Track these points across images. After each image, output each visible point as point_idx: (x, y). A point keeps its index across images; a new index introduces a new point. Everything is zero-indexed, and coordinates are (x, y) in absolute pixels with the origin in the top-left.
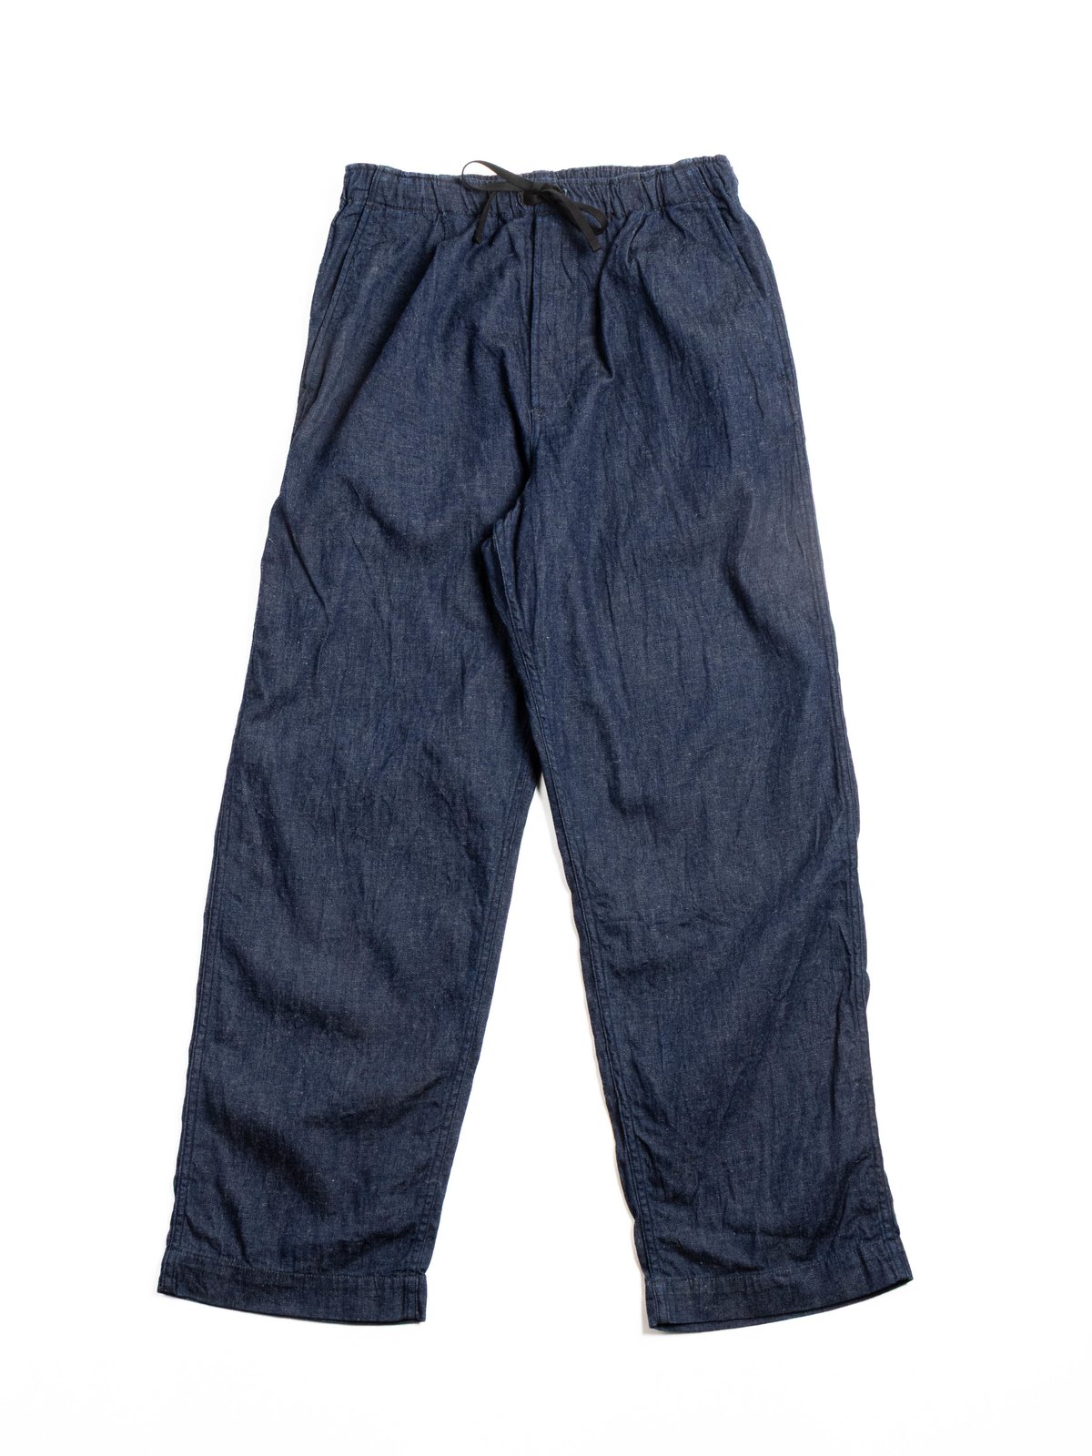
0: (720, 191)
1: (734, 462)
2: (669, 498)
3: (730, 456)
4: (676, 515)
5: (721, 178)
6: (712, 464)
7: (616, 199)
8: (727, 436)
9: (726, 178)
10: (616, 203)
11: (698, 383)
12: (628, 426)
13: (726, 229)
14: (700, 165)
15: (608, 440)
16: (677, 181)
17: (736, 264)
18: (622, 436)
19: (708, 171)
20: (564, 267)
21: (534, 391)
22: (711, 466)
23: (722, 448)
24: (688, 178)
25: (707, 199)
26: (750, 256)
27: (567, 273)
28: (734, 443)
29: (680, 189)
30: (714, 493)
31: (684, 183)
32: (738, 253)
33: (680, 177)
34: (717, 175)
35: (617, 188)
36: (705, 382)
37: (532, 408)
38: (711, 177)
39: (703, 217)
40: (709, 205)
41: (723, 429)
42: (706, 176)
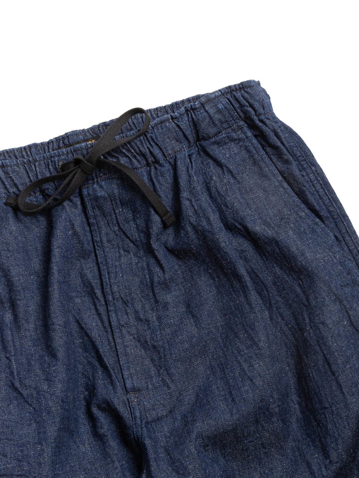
0: (252, 120)
1: (348, 397)
2: (299, 449)
3: (342, 393)
4: (309, 465)
5: (251, 106)
6: (327, 405)
7: (155, 147)
8: (333, 373)
9: (256, 105)
10: (156, 151)
11: (293, 327)
12: (251, 380)
13: (265, 156)
14: (229, 96)
15: (233, 400)
16: (210, 116)
17: (281, 189)
18: (247, 392)
19: (237, 100)
20: (123, 231)
21: (126, 373)
22: (326, 408)
23: (331, 387)
24: (219, 111)
25: (241, 128)
26: (295, 180)
27: (128, 237)
28: (342, 379)
29: (214, 123)
30: (339, 435)
31: (217, 117)
32: (280, 178)
33: (212, 111)
34: (247, 104)
35: (153, 135)
36: (298, 324)
37: (127, 392)
38: (241, 106)
39: (241, 147)
40: (245, 133)
41: (327, 367)
42: (237, 106)
